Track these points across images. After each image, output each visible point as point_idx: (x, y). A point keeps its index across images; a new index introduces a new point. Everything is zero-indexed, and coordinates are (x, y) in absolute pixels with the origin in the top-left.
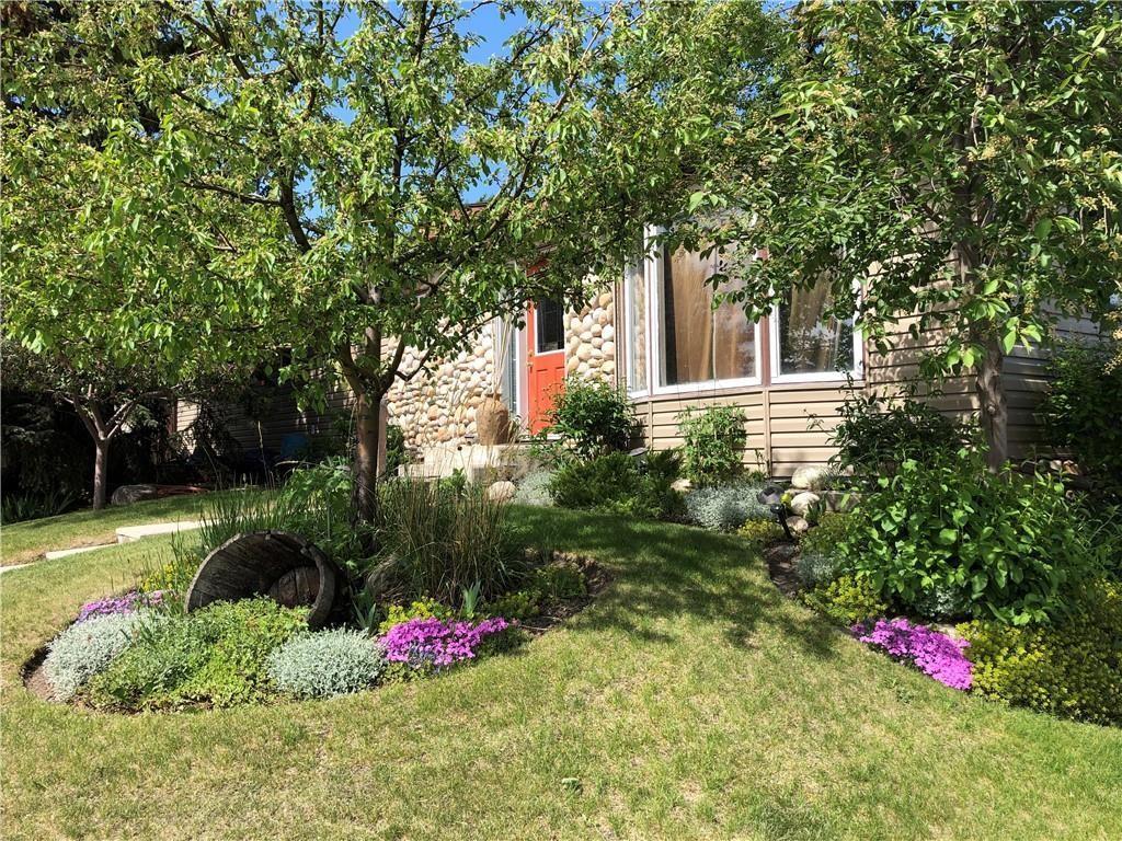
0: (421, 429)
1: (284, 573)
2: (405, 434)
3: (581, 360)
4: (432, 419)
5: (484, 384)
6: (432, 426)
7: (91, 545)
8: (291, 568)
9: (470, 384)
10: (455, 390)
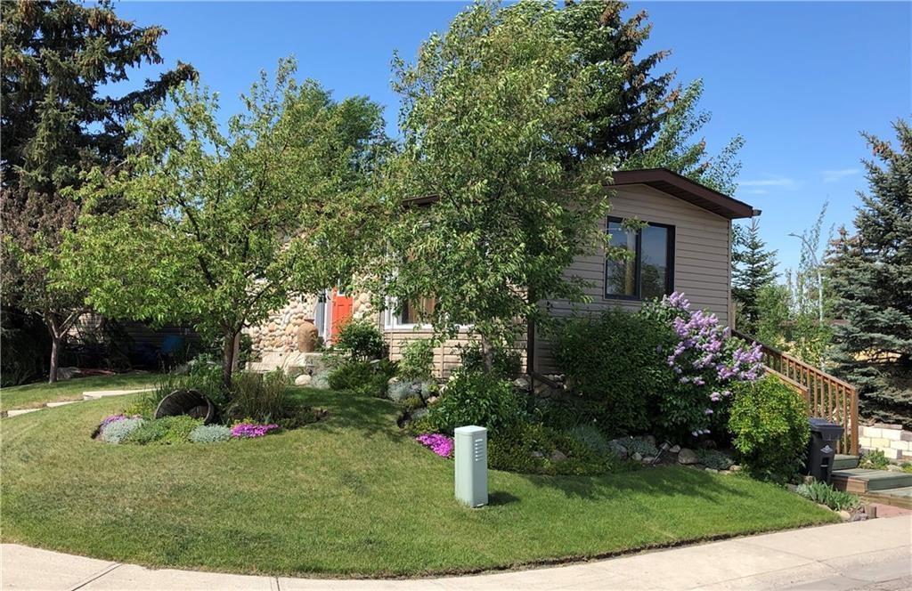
0: (263, 337)
1: (192, 408)
2: (253, 340)
3: (362, 303)
4: (271, 331)
5: (305, 311)
6: (271, 336)
7: (69, 401)
8: (196, 406)
9: (296, 310)
10: (287, 313)
